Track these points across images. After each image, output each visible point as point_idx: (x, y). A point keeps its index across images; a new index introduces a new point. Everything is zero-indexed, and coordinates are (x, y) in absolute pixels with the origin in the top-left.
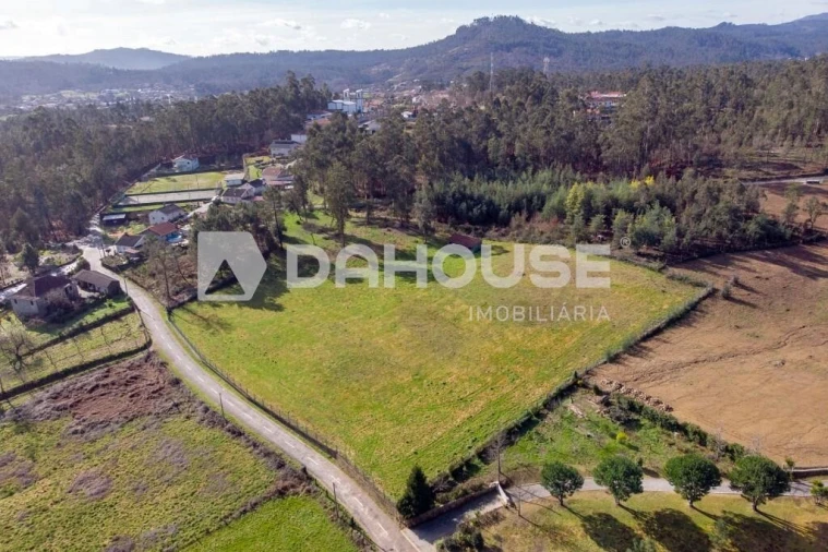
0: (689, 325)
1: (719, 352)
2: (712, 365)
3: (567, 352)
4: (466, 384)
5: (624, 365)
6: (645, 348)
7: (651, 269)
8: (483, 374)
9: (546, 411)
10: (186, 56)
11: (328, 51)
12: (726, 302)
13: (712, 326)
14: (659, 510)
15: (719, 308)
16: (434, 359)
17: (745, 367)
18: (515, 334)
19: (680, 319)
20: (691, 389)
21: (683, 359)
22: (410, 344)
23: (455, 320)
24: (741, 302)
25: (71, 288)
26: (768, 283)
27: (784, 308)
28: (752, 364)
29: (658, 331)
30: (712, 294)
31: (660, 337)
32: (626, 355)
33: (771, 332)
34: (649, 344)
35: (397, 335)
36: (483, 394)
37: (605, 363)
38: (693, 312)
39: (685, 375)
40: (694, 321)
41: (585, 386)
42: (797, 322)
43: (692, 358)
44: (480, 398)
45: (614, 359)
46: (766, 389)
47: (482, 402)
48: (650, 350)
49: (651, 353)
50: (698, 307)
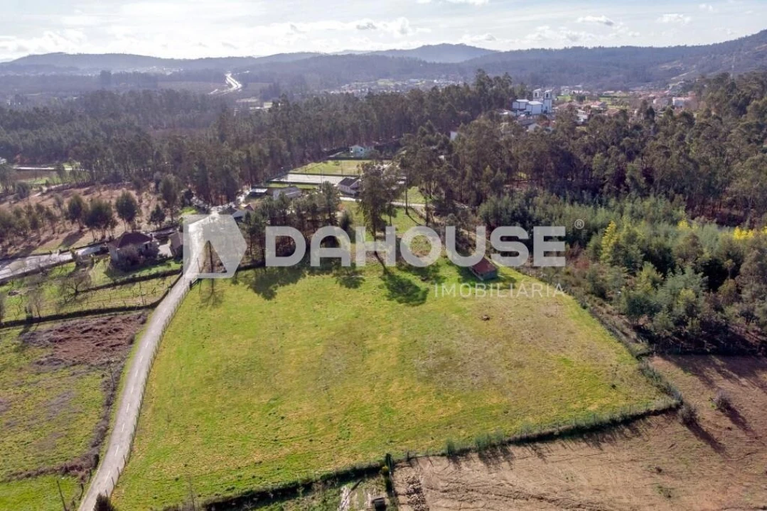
0: (598, 444)
3: (423, 426)
5: (459, 466)
6: (507, 453)
10: (495, 51)
11: (623, 47)
12: (682, 428)
15: (664, 433)
22: (308, 365)
24: (705, 436)
25: (150, 244)
29: (546, 437)
30: (673, 410)
31: (542, 445)
32: (474, 454)
37: (440, 454)
38: (621, 426)
40: (611, 440)
41: (386, 475)
43: (542, 491)
45: (454, 455)
50: (636, 422)
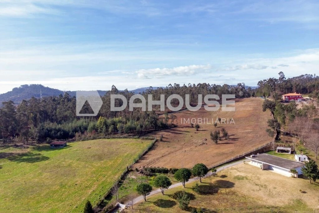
1: (167, 153)
2: (167, 156)
3: (120, 164)
4: (86, 182)
5: (141, 163)
6: (145, 157)
7: (135, 138)
8: (91, 177)
9: (122, 181)
12: (162, 142)
13: (161, 148)
14: (175, 192)
15: (160, 144)
16: (66, 179)
17: (177, 154)
18: (97, 164)
19: (151, 148)
20: (166, 162)
21: (158, 157)
22: (53, 177)
23: (69, 165)
24: (166, 141)
26: (170, 136)
27: (177, 141)
28: (178, 153)
29: (146, 153)
30: (157, 141)
31: (148, 154)
32: (140, 160)
33: (178, 146)
34: (145, 156)
35: (43, 176)
36: (95, 183)
37: (135, 163)
38: (154, 146)
39: (161, 160)
40: (155, 148)
41: (132, 170)
42: (183, 143)
43: (161, 156)
44: (95, 185)
45: (137, 162)
46: (185, 157)
47: (96, 186)
48: (146, 157)
49: (148, 158)
50: (155, 144)
